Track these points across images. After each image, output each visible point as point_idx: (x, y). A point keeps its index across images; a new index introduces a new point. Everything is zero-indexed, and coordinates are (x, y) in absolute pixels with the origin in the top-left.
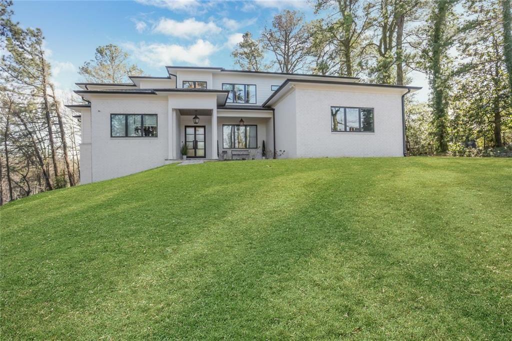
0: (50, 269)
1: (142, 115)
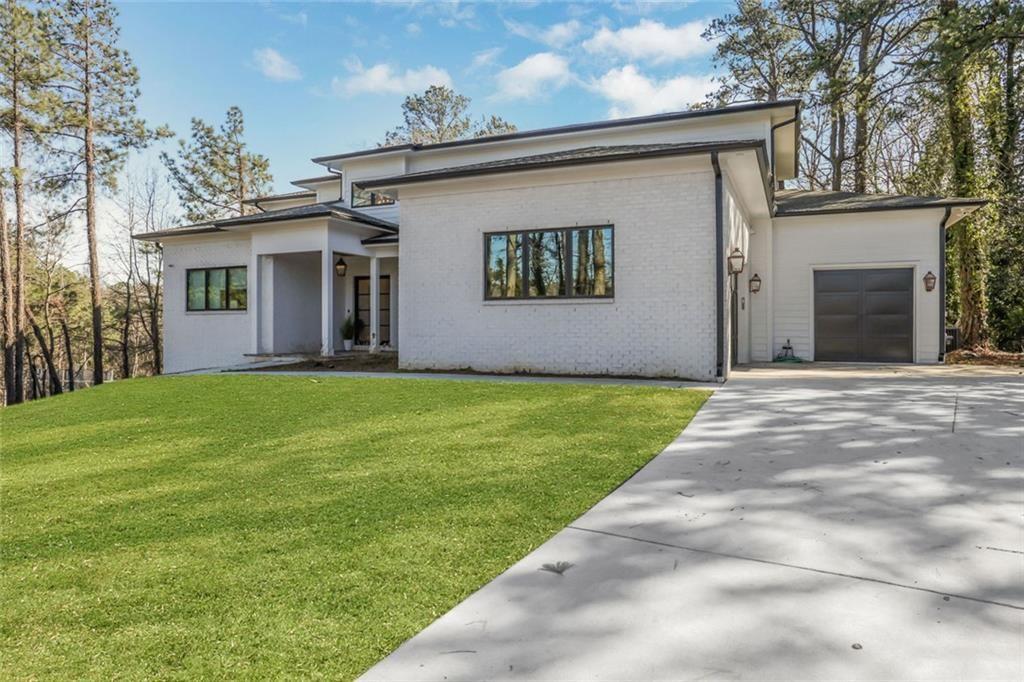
1: (228, 269)
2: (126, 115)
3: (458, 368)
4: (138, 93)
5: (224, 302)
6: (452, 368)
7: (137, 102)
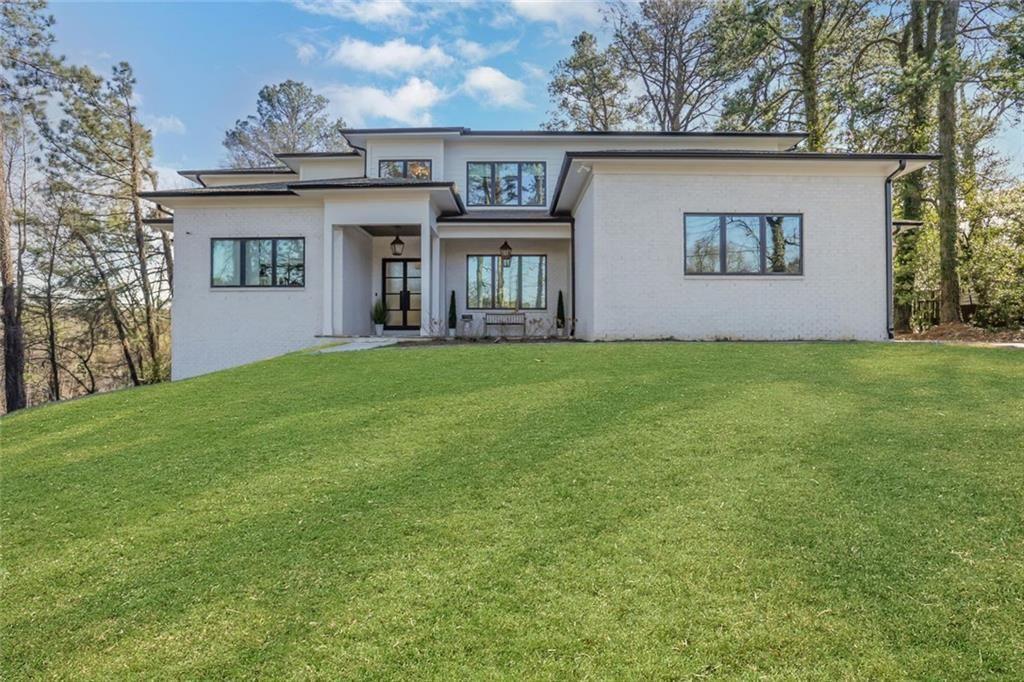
1: (275, 240)
3: (660, 338)
6: (654, 338)
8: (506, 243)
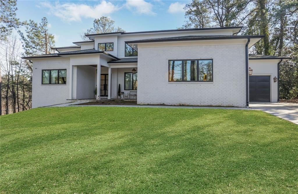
0: (7, 169)
1: (58, 70)
2: (11, 16)
3: (159, 104)
4: (17, 9)
5: (57, 81)
6: (157, 104)
7: (16, 12)
8: (134, 69)
